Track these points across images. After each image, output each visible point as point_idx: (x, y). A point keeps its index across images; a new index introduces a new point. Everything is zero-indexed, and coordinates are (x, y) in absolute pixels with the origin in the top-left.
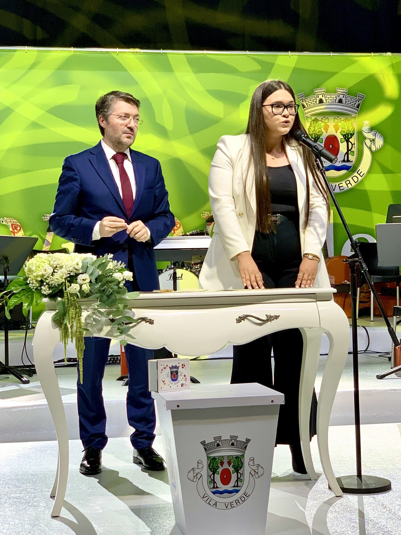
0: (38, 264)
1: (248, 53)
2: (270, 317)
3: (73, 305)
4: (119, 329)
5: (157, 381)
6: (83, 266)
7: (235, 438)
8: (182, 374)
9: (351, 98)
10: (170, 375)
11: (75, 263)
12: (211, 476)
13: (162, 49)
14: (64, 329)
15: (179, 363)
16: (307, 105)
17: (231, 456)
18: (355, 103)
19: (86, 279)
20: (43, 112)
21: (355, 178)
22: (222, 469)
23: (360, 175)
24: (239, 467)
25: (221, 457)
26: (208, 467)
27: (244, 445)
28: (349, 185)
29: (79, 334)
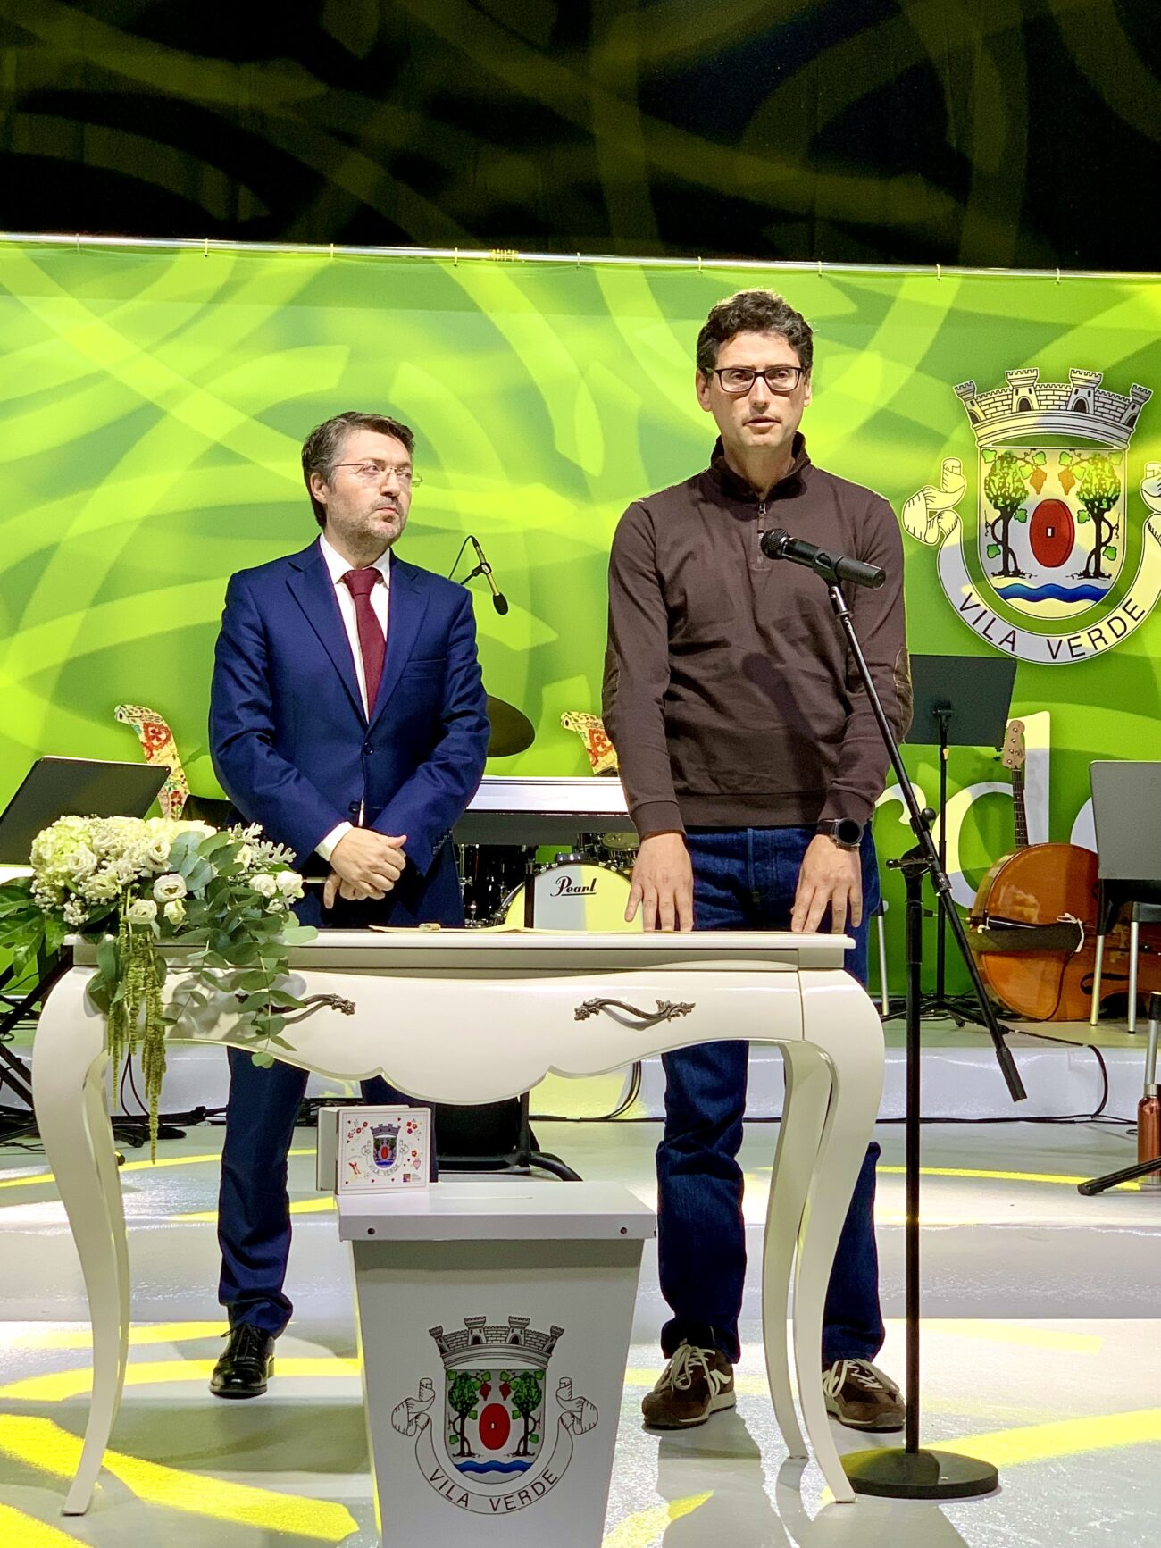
0: (59, 843)
1: (820, 266)
2: (669, 1007)
3: (141, 954)
4: (254, 1023)
5: (337, 1162)
6: (174, 852)
7: (523, 1324)
8: (406, 1150)
9: (1112, 398)
10: (372, 1148)
11: (152, 844)
12: (454, 1423)
13: (578, 254)
14: (115, 1018)
15: (399, 1119)
16: (985, 415)
17: (509, 1373)
18: (1123, 411)
19: (175, 889)
20: (242, 418)
21: (1115, 624)
22: (485, 1406)
23: (1132, 614)
24: (529, 1401)
25: (482, 1373)
26: (447, 1399)
27: (547, 1344)
28: (1100, 643)
29: (153, 1031)
